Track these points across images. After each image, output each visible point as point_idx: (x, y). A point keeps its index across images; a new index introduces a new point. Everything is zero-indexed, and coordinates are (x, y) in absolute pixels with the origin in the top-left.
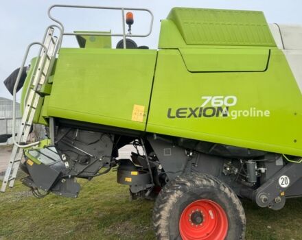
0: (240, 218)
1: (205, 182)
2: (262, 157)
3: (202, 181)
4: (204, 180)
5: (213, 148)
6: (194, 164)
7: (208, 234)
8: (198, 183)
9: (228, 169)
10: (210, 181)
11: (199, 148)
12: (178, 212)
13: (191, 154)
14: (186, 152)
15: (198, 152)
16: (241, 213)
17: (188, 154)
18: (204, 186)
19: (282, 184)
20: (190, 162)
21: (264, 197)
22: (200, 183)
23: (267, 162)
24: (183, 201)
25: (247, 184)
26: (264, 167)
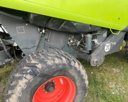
0: (86, 84)
1: (57, 61)
2: (96, 32)
3: (54, 60)
4: (56, 59)
5: (62, 25)
6: (46, 40)
7: (59, 96)
8: (50, 63)
9: (72, 41)
10: (62, 59)
11: (50, 26)
12: (29, 96)
13: (44, 31)
14: (39, 29)
15: (49, 29)
16: (86, 80)
17: (41, 31)
18: (56, 65)
19: (106, 50)
20: (43, 38)
21: (96, 60)
22: (52, 62)
23: (99, 35)
24: (33, 85)
25: (85, 51)
26: (96, 39)
